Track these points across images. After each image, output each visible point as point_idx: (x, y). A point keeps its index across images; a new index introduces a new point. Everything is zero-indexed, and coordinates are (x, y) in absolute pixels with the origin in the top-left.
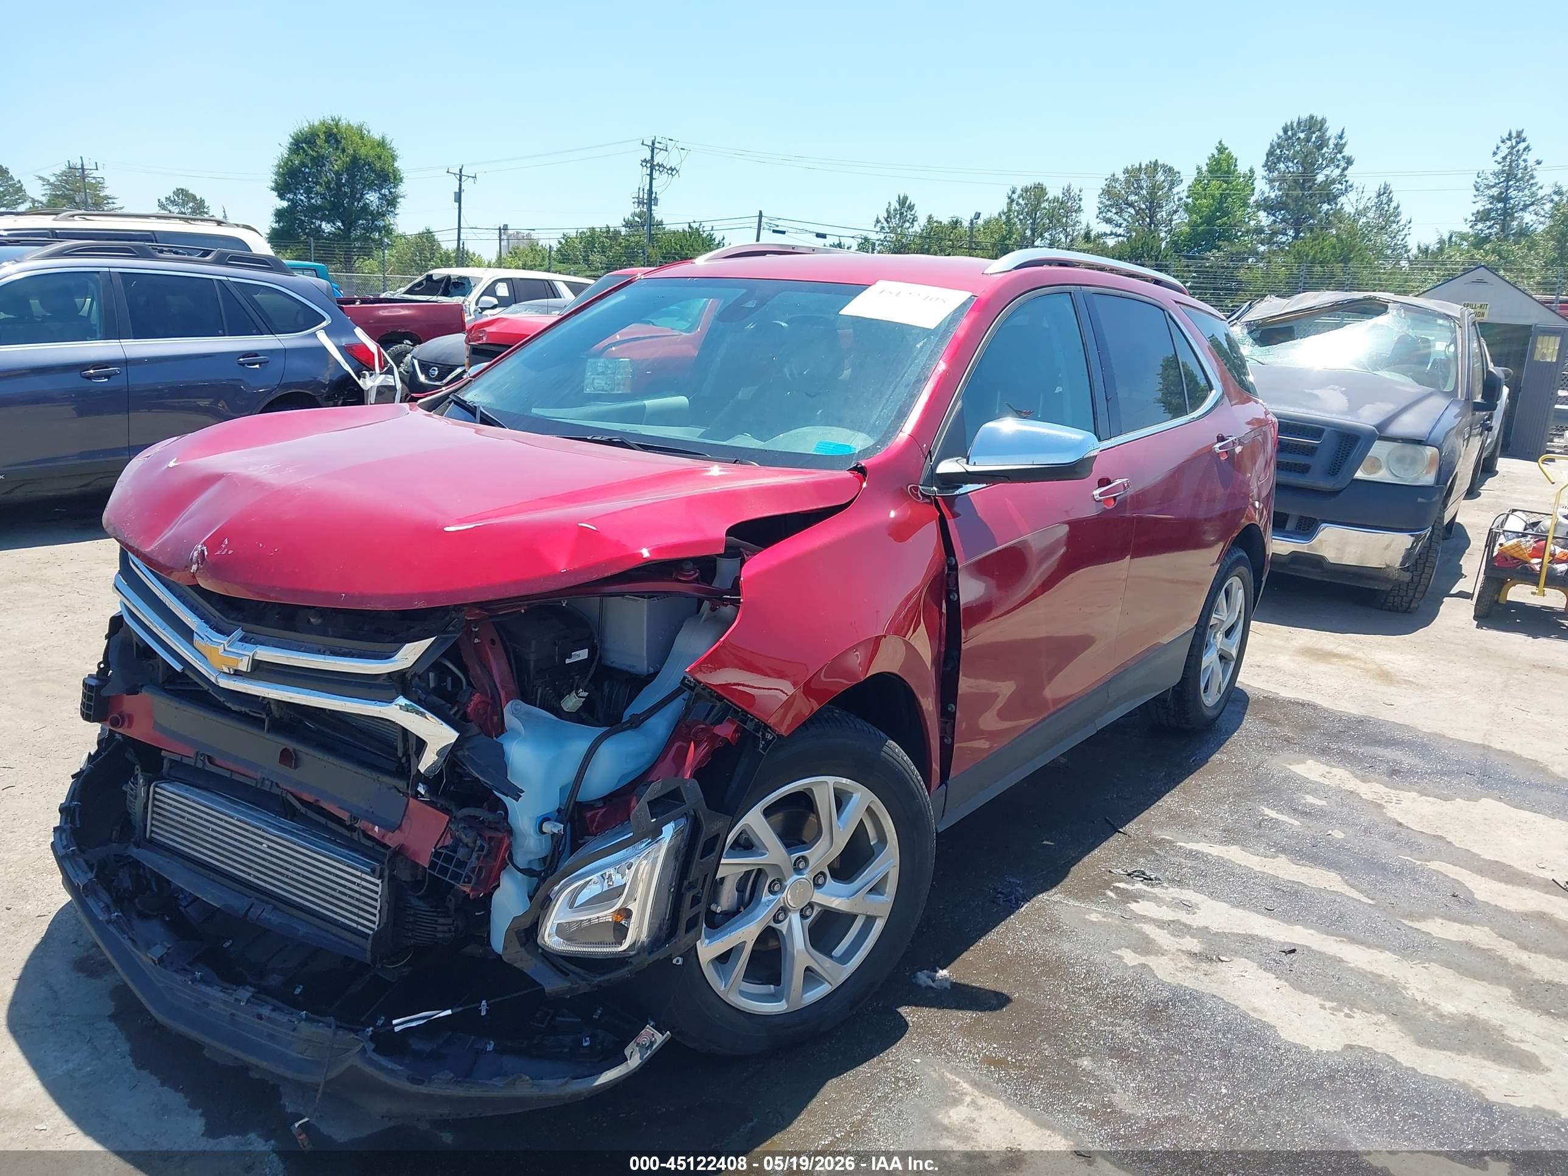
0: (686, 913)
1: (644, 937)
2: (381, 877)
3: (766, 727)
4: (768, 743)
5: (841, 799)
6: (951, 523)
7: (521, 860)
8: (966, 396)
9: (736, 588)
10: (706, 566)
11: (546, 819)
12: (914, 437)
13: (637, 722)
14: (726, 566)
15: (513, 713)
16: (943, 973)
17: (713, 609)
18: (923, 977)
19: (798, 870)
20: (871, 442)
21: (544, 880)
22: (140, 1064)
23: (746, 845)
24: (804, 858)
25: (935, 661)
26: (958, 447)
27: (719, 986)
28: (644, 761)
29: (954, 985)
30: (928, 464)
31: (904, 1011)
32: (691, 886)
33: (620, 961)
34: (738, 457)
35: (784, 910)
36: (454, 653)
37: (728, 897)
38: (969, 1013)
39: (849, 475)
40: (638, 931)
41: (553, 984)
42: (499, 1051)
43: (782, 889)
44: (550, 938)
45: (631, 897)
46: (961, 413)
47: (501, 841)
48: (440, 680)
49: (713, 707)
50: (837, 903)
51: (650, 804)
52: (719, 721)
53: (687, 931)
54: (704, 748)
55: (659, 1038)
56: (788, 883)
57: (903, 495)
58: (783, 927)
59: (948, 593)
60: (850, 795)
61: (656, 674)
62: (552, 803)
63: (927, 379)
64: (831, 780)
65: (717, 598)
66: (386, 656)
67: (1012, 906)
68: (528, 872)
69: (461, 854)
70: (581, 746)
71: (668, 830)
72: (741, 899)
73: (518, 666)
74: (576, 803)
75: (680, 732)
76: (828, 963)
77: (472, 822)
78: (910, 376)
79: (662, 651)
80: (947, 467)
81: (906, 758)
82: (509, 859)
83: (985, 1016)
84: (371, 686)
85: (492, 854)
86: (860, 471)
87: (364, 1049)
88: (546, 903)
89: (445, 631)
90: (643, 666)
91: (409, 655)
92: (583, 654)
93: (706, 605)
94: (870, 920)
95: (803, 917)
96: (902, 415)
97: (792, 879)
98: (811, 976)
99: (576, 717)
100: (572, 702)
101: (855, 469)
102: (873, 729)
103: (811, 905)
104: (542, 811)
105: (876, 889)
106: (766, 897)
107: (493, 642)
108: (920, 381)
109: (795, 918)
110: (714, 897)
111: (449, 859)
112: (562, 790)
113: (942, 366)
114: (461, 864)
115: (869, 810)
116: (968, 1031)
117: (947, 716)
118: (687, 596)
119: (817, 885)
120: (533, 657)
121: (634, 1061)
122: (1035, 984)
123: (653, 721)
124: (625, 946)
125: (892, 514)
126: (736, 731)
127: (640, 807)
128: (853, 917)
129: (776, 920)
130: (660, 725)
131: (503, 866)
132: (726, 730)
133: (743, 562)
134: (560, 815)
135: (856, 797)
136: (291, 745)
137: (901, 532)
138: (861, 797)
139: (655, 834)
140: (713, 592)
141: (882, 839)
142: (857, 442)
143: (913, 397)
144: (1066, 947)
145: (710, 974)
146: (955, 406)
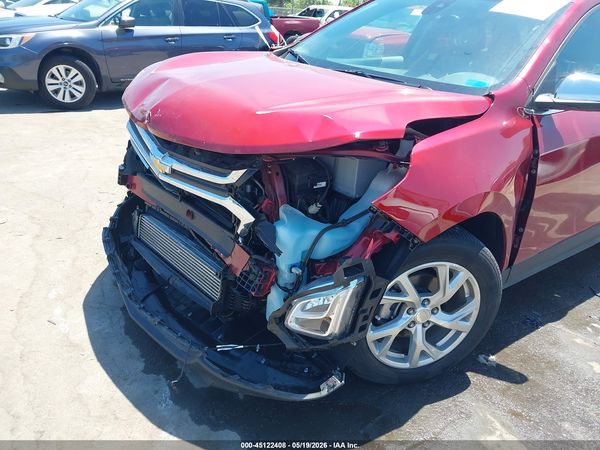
0: (360, 324)
1: (337, 331)
2: (219, 278)
3: (415, 237)
4: (415, 245)
5: (452, 274)
6: (539, 129)
7: (281, 282)
8: (559, 60)
9: (408, 158)
10: (393, 145)
11: (294, 266)
12: (525, 81)
13: (345, 223)
14: (405, 144)
15: (284, 211)
16: (492, 358)
17: (395, 168)
18: (481, 358)
19: (423, 304)
20: (497, 82)
21: (291, 294)
22: (126, 334)
23: (397, 290)
24: (428, 300)
25: (517, 206)
26: (550, 88)
27: (376, 352)
28: (346, 244)
29: (498, 365)
30: (532, 96)
31: (469, 374)
32: (364, 311)
33: (324, 341)
34: (422, 85)
35: (414, 322)
36: (258, 176)
37: (385, 312)
38: (504, 383)
39: (484, 99)
40: (334, 328)
41: (290, 345)
42: (267, 364)
43: (414, 312)
44: (291, 322)
45: (332, 312)
46: (554, 68)
47: (271, 274)
48: (252, 189)
49: (385, 223)
50: (442, 323)
51: (344, 269)
52: (388, 231)
53: (360, 331)
54: (379, 242)
55: (339, 383)
56: (418, 310)
57: (513, 112)
58: (412, 330)
59: (531, 169)
60: (457, 273)
61: (359, 199)
62: (297, 259)
63: (537, 47)
64: (449, 265)
65: (397, 162)
66: (224, 175)
67: (534, 326)
68: (284, 289)
69: (251, 277)
70: (314, 233)
71: (354, 284)
72: (392, 314)
73: (289, 186)
74: (310, 260)
75: (367, 232)
76: (433, 349)
77: (258, 263)
78: (527, 46)
79: (364, 187)
80: (543, 98)
81: (493, 257)
82: (276, 281)
83: (513, 386)
84: (218, 189)
85: (267, 278)
86: (491, 97)
87: (202, 357)
88: (290, 307)
89: (251, 167)
90: (353, 193)
91: (235, 176)
92: (323, 184)
93: (391, 165)
94: (458, 333)
95: (423, 326)
96: (520, 67)
97: (420, 309)
98: (423, 354)
99: (315, 217)
100: (313, 209)
101: (487, 95)
102: (476, 240)
103: (428, 322)
104: (292, 263)
105: (465, 319)
106: (405, 315)
107: (277, 174)
108: (533, 48)
109: (419, 327)
110: (378, 312)
111: (246, 278)
112: (303, 253)
113: (547, 41)
114: (251, 282)
115: (468, 281)
116: (503, 392)
117: (518, 235)
118: (380, 160)
119: (433, 313)
120: (297, 184)
121: (324, 392)
122: (542, 374)
123: (354, 224)
124: (327, 334)
125: (505, 123)
126: (398, 236)
127: (340, 269)
128: (450, 330)
129: (409, 326)
130: (357, 227)
131: (272, 284)
132: (392, 235)
133: (415, 143)
134: (301, 265)
135: (461, 274)
136: (191, 209)
137: (507, 133)
138: (464, 275)
139: (346, 285)
140: (394, 159)
141: (472, 295)
142: (490, 81)
143: (527, 58)
144: (562, 355)
145: (372, 347)
146: (552, 64)
